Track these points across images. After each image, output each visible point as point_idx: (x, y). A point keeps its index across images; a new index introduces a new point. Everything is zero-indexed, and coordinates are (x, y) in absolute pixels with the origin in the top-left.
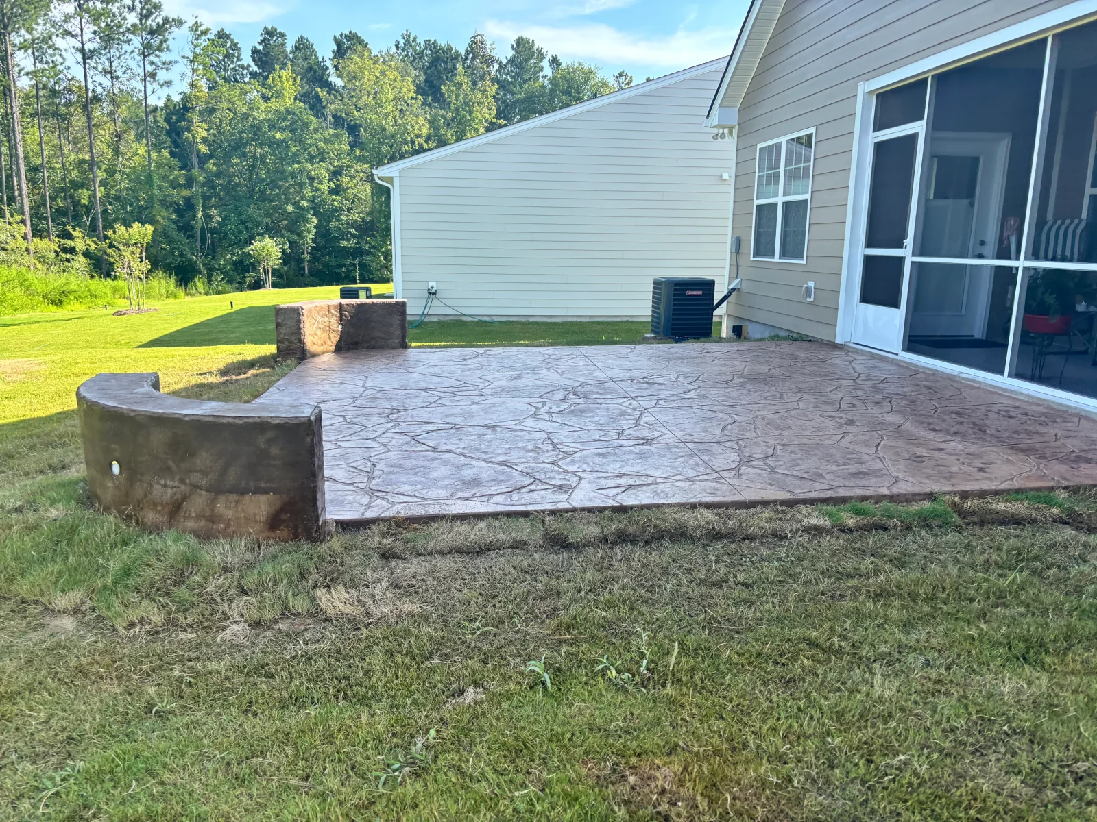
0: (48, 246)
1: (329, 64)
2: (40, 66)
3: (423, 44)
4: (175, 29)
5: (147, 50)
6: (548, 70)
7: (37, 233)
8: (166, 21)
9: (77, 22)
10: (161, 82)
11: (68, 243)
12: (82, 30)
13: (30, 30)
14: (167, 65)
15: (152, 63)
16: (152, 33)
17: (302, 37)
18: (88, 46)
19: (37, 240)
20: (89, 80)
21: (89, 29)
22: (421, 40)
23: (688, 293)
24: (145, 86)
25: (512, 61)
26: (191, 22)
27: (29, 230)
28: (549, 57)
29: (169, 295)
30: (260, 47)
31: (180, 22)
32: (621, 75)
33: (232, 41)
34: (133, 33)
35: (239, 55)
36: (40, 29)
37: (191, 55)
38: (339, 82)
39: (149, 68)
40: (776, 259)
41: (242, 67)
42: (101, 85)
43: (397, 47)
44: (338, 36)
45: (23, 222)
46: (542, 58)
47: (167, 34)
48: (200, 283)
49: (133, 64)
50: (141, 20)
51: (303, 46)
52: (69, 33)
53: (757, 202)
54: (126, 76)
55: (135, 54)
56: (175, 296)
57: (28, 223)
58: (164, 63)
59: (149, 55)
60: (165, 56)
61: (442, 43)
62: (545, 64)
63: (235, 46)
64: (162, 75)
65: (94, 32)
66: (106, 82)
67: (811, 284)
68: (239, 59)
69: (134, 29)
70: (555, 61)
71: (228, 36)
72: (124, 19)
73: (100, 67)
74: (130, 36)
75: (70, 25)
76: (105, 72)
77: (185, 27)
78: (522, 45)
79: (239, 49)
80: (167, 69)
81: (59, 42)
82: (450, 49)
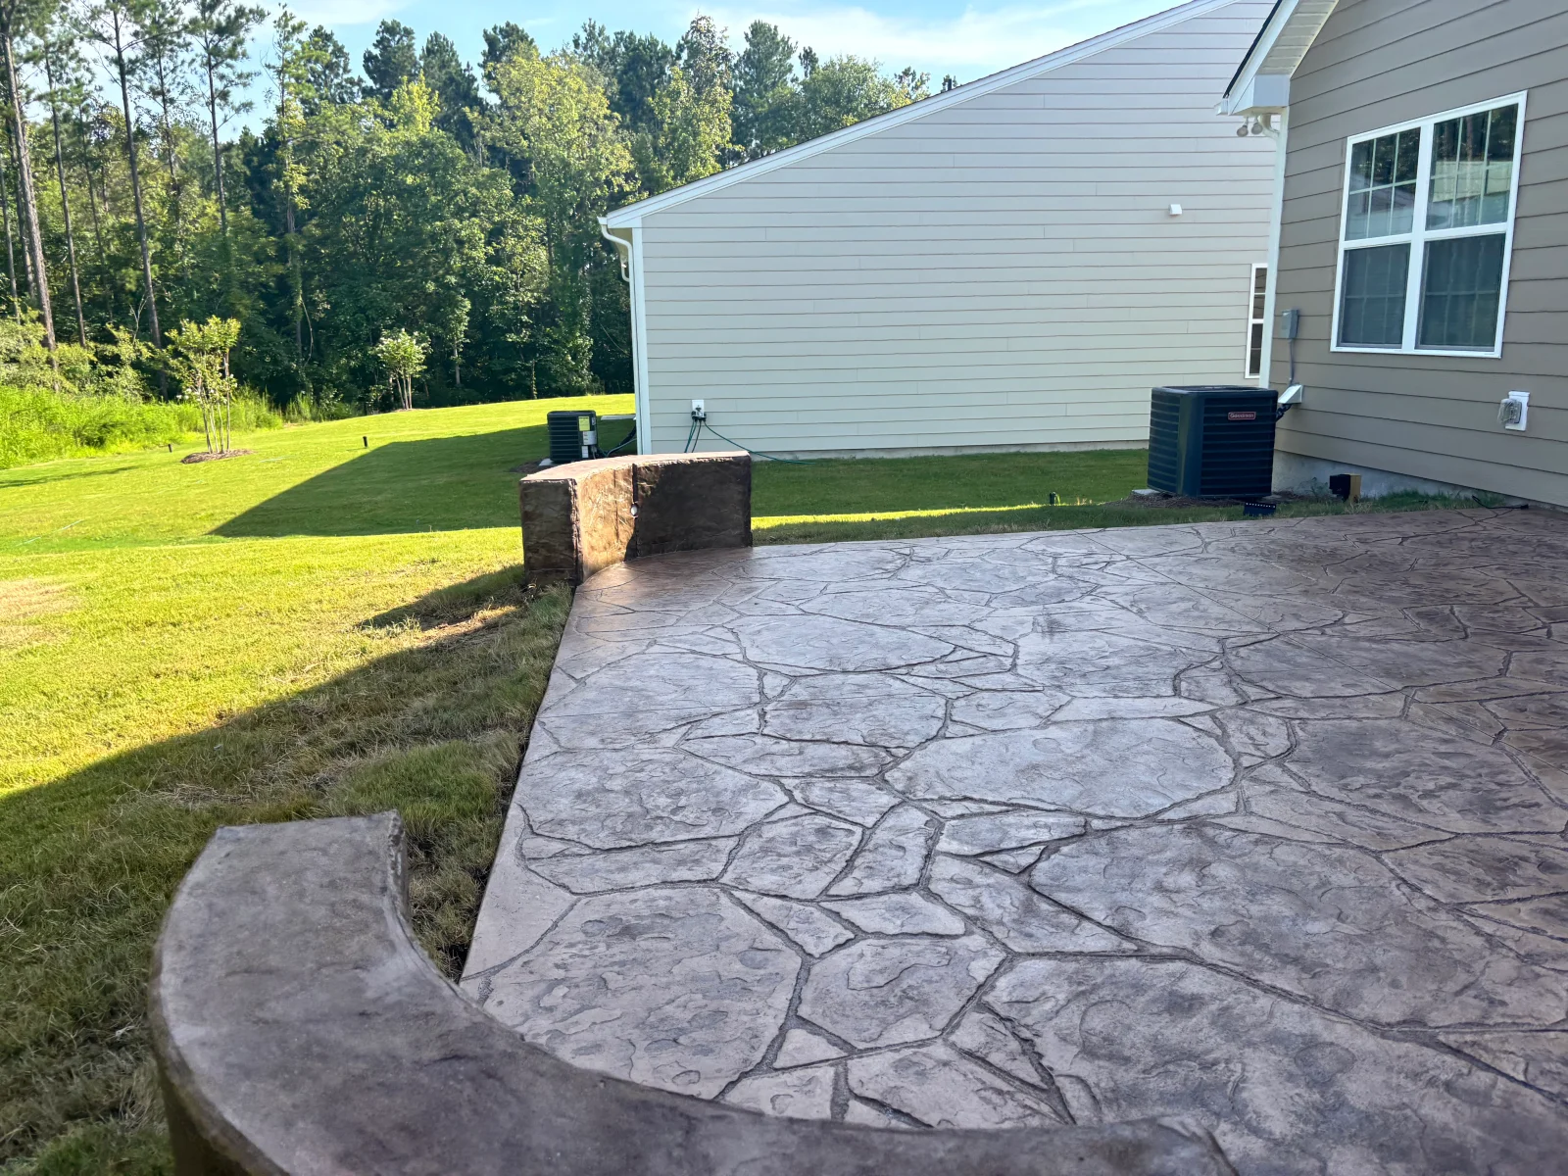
0: (79, 354)
1: (478, 73)
2: (57, 86)
3: (612, 37)
4: (252, 25)
5: (214, 57)
6: (799, 71)
7: (64, 335)
8: (240, 12)
9: (109, 18)
10: (237, 105)
11: (110, 349)
12: (117, 30)
13: (41, 32)
14: (244, 78)
15: (222, 77)
16: (221, 31)
17: (437, 35)
18: (128, 55)
19: (63, 347)
20: (131, 106)
21: (128, 29)
22: (610, 33)
24: (213, 113)
25: (747, 58)
26: (277, 14)
27: (50, 331)
28: (800, 51)
29: (260, 423)
30: (376, 52)
31: (260, 15)
32: (906, 73)
33: (335, 44)
34: (192, 32)
35: (346, 65)
36: (56, 31)
37: (279, 64)
38: (493, 100)
39: (218, 85)
41: (351, 81)
42: (148, 112)
43: (576, 44)
44: (490, 31)
45: (41, 319)
46: (789, 52)
47: (242, 34)
48: (304, 403)
49: (194, 80)
50: (203, 13)
51: (438, 49)
52: (99, 37)
54: (185, 98)
55: (196, 65)
56: (269, 424)
57: (49, 321)
58: (240, 76)
59: (216, 65)
60: (241, 66)
61: (641, 35)
62: (794, 60)
63: (339, 51)
64: (237, 95)
65: (136, 34)
66: (156, 107)
68: (346, 71)
69: (193, 27)
70: (809, 57)
71: (328, 38)
72: (179, 12)
73: (146, 86)
74: (189, 38)
75: (99, 23)
76: (155, 93)
77: (269, 22)
78: (758, 30)
79: (346, 56)
80: (245, 85)
81: (85, 49)
82: (654, 43)
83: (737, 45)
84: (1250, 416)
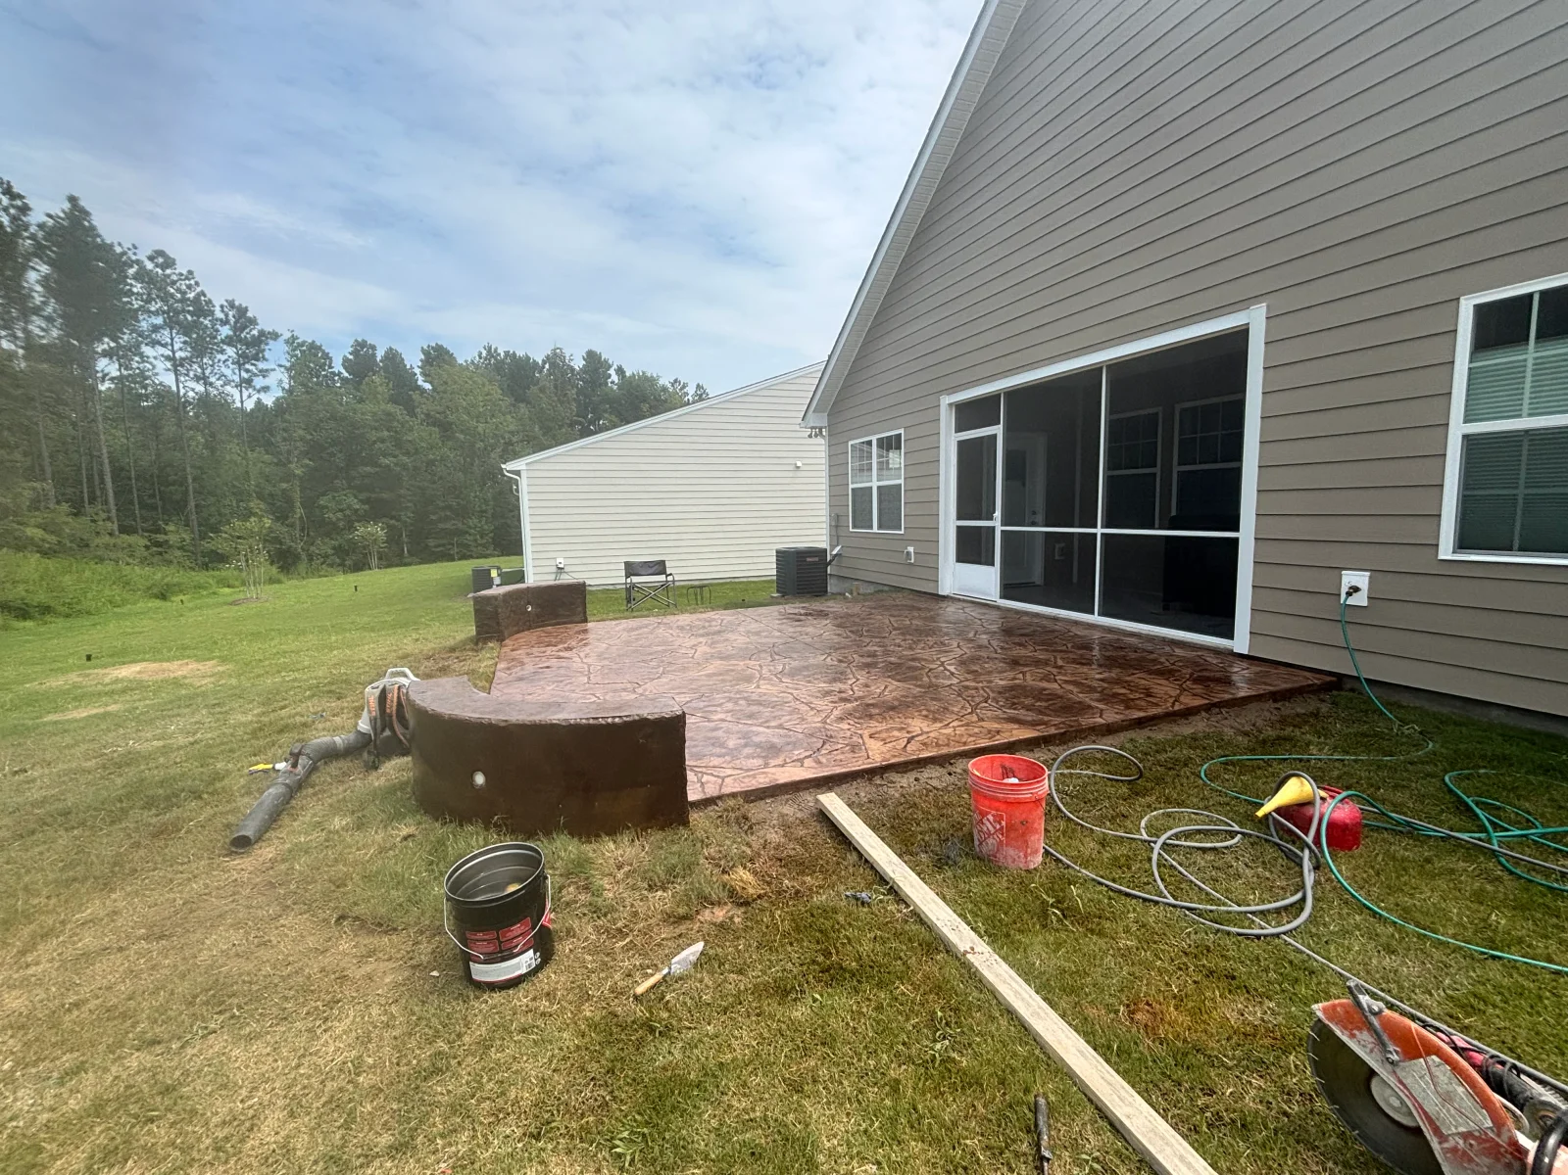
0: (139, 541)
1: (417, 371)
2: (125, 373)
3: (502, 354)
4: (271, 342)
5: (242, 359)
6: (615, 378)
7: (125, 530)
8: (262, 333)
9: (166, 332)
10: (258, 387)
11: (161, 537)
12: (172, 339)
13: (114, 339)
14: (264, 373)
15: (247, 371)
16: (248, 345)
17: (391, 349)
18: (178, 355)
19: (125, 537)
20: (181, 385)
21: (179, 341)
22: (501, 351)
23: (808, 559)
24: (241, 391)
25: (584, 370)
26: (287, 335)
27: (115, 527)
28: (615, 367)
29: (272, 581)
30: (351, 357)
31: (275, 336)
32: (676, 381)
33: (323, 352)
34: (229, 345)
35: (330, 363)
36: (126, 338)
37: (288, 364)
38: (428, 386)
39: (245, 375)
40: (875, 529)
41: (333, 373)
42: (193, 390)
43: (480, 358)
44: (425, 347)
45: (109, 519)
46: (610, 367)
47: (262, 346)
48: (302, 567)
49: (228, 372)
50: (235, 333)
51: (393, 357)
52: (159, 343)
53: (851, 486)
54: (221, 382)
55: (229, 363)
56: (279, 582)
57: (115, 520)
58: (260, 371)
59: (244, 364)
60: (261, 365)
61: (520, 353)
62: (612, 372)
63: (326, 356)
64: (259, 382)
65: (185, 343)
66: (200, 388)
67: (911, 549)
68: (330, 367)
69: (229, 341)
70: (620, 371)
71: (319, 348)
72: (217, 331)
73: (192, 374)
74: (225, 347)
75: (159, 335)
76: (197, 379)
77: (281, 339)
78: (592, 357)
79: (331, 359)
80: (264, 377)
81: (147, 350)
82: (528, 358)
83: (578, 363)
84: (817, 559)
